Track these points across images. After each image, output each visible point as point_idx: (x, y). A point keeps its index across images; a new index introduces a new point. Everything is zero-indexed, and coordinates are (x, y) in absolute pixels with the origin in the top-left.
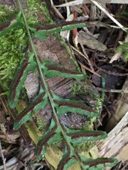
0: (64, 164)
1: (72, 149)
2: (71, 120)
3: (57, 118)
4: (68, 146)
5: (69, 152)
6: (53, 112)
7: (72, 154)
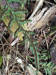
0: (11, 21)
1: (14, 16)
2: (14, 5)
3: (8, 4)
4: (13, 15)
5: (13, 17)
6: (6, 2)
7: (14, 18)
